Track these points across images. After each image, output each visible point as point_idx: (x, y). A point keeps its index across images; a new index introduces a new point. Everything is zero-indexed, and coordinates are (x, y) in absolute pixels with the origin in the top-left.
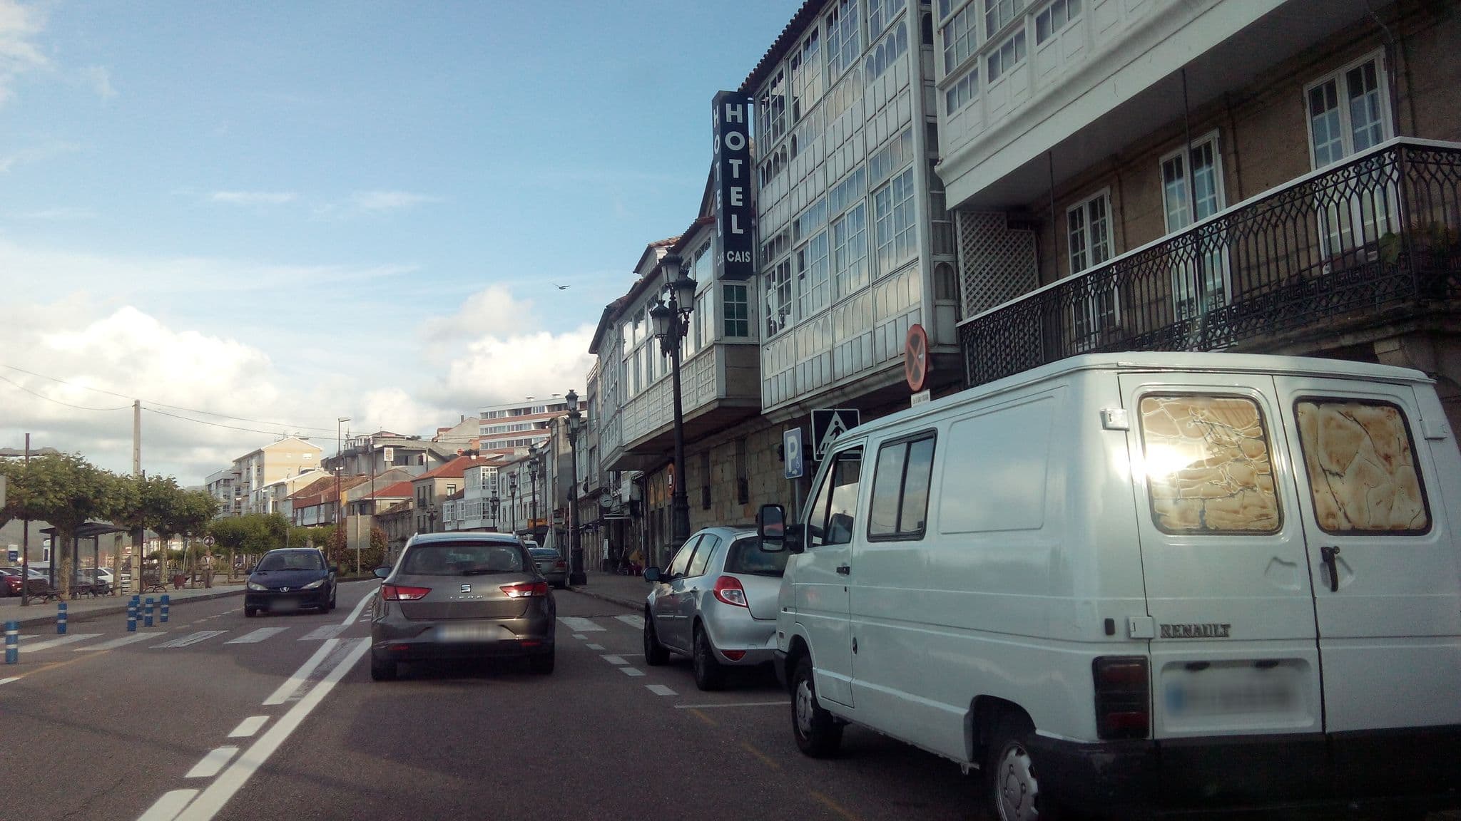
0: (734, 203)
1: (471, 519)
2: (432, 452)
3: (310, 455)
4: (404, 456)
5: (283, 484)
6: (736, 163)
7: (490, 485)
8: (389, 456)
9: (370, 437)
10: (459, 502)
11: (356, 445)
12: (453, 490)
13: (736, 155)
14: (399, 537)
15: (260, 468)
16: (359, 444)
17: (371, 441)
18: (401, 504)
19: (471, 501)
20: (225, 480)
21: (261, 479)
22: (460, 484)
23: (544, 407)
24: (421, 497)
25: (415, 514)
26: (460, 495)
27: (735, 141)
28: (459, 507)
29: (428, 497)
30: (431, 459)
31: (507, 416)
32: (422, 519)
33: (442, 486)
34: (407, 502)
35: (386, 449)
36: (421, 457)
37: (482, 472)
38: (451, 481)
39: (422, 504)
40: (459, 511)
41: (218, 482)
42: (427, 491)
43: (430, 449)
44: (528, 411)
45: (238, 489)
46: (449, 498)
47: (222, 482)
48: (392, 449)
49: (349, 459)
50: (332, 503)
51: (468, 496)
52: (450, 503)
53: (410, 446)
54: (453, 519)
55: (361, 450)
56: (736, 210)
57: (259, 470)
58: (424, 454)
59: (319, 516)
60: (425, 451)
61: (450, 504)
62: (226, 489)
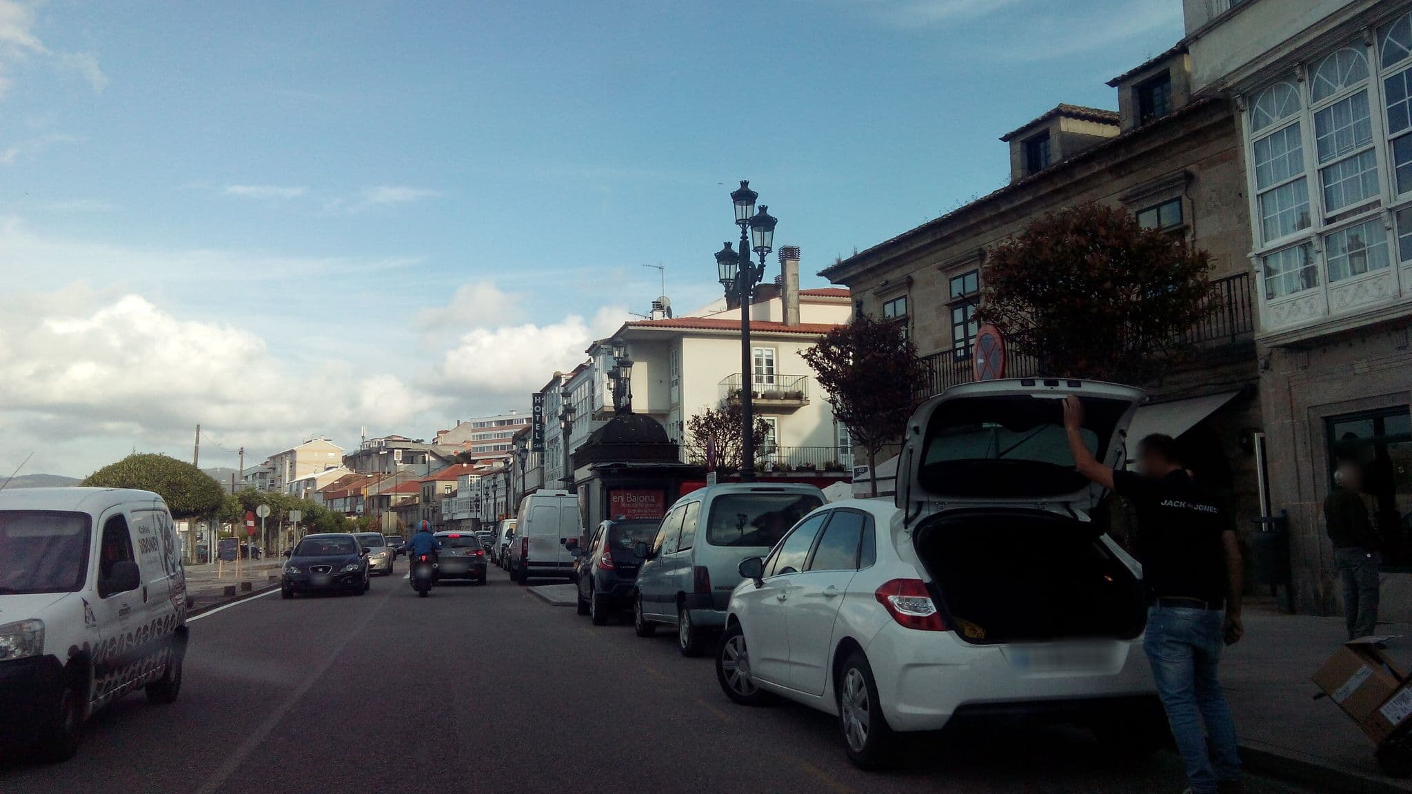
0: (537, 429)
1: (461, 512)
2: (433, 454)
3: (333, 454)
4: (410, 457)
5: (313, 480)
6: (538, 416)
7: (476, 488)
8: (398, 456)
9: (383, 440)
10: (454, 499)
11: (371, 446)
12: (449, 490)
13: (538, 413)
14: (409, 523)
15: (293, 465)
16: (374, 445)
17: (384, 444)
18: (410, 498)
19: (462, 499)
20: (261, 473)
21: (293, 475)
22: (454, 485)
23: (523, 419)
24: (426, 495)
25: (421, 507)
26: (454, 494)
27: (538, 409)
28: (453, 504)
29: (431, 495)
30: (432, 459)
31: (494, 426)
32: (426, 511)
33: (442, 487)
34: (414, 497)
35: (395, 451)
36: (424, 457)
37: (470, 479)
38: (448, 483)
39: (427, 500)
40: (453, 506)
41: (254, 475)
42: (431, 490)
43: (431, 451)
44: (510, 422)
45: (273, 481)
46: (447, 496)
47: (258, 475)
48: (400, 451)
49: (364, 458)
50: (356, 497)
51: (460, 495)
52: (445, 500)
53: (416, 448)
54: (448, 511)
55: (374, 451)
56: (537, 431)
57: (291, 467)
58: (426, 455)
59: (345, 506)
60: (427, 453)
61: (447, 501)
62: (262, 480)
